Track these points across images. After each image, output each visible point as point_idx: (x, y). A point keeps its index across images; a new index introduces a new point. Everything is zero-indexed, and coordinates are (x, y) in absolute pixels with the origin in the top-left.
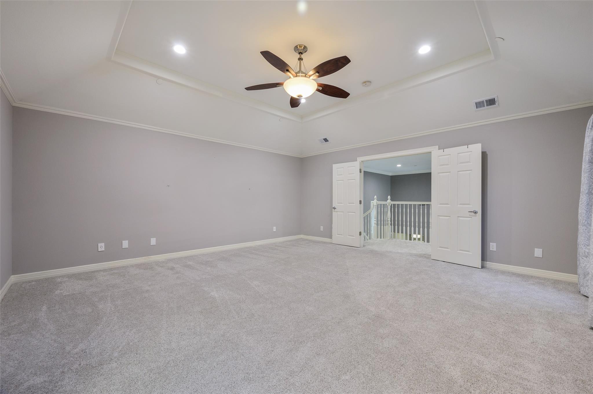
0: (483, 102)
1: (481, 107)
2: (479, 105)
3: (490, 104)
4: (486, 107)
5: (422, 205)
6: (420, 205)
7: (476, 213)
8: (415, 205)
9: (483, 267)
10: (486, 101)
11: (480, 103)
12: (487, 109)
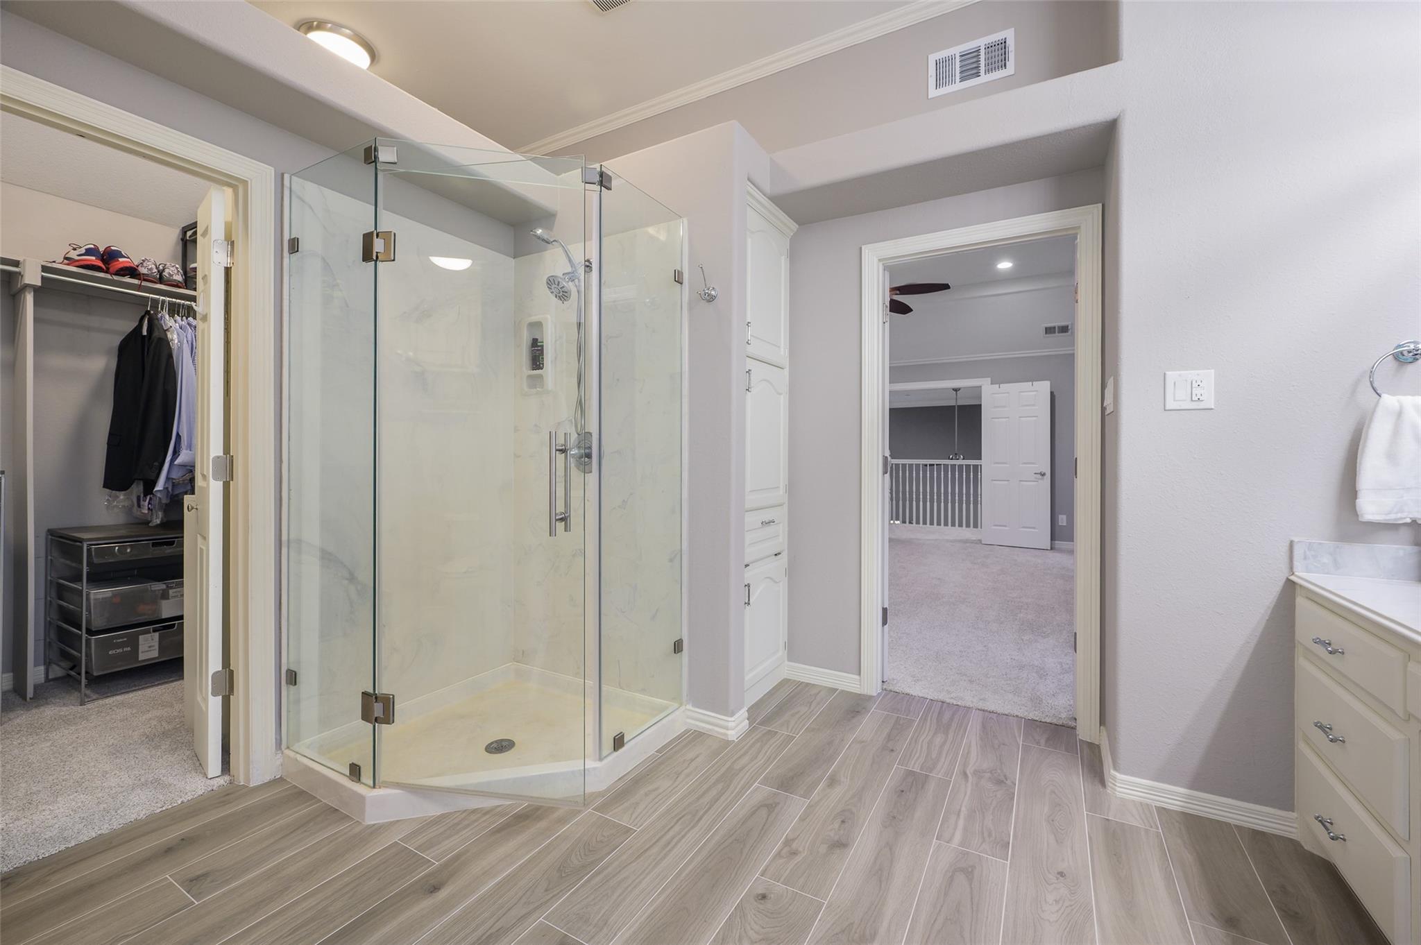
0: (1055, 328)
1: (1051, 333)
2: (1049, 330)
3: (1062, 332)
4: (1057, 334)
5: (930, 465)
6: (926, 465)
7: (1043, 475)
8: (918, 465)
9: (1052, 549)
10: (1059, 327)
11: (1050, 328)
12: (1058, 336)
